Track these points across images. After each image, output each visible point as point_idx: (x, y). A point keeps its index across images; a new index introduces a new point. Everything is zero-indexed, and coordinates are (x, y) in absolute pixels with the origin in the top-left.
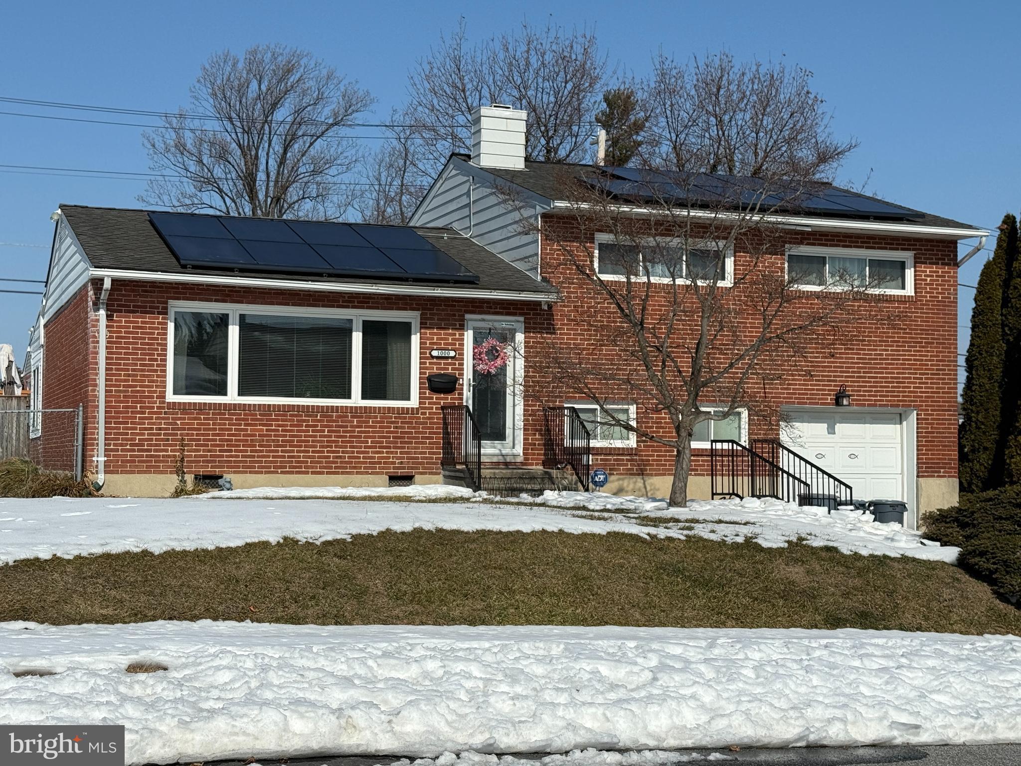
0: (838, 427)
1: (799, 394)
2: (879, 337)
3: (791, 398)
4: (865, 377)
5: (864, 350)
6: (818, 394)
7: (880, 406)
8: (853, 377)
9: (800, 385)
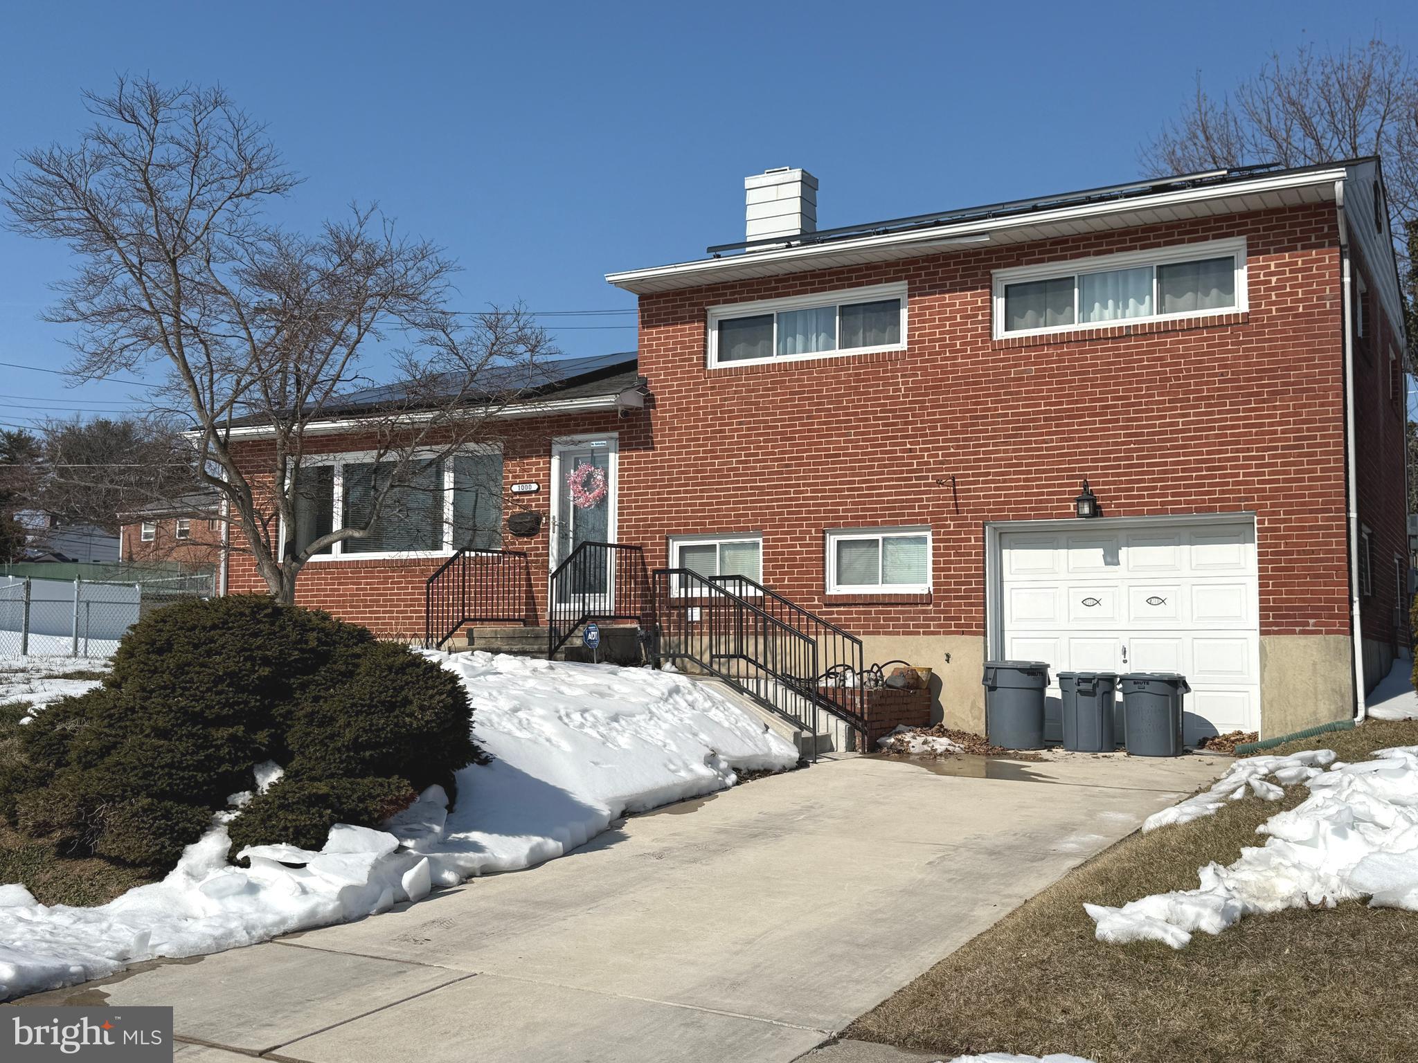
1: (1016, 503)
2: (1168, 394)
3: (1002, 510)
4: (1142, 465)
5: (1140, 419)
6: (1051, 501)
7: (1174, 511)
8: (1119, 467)
9: (1017, 488)
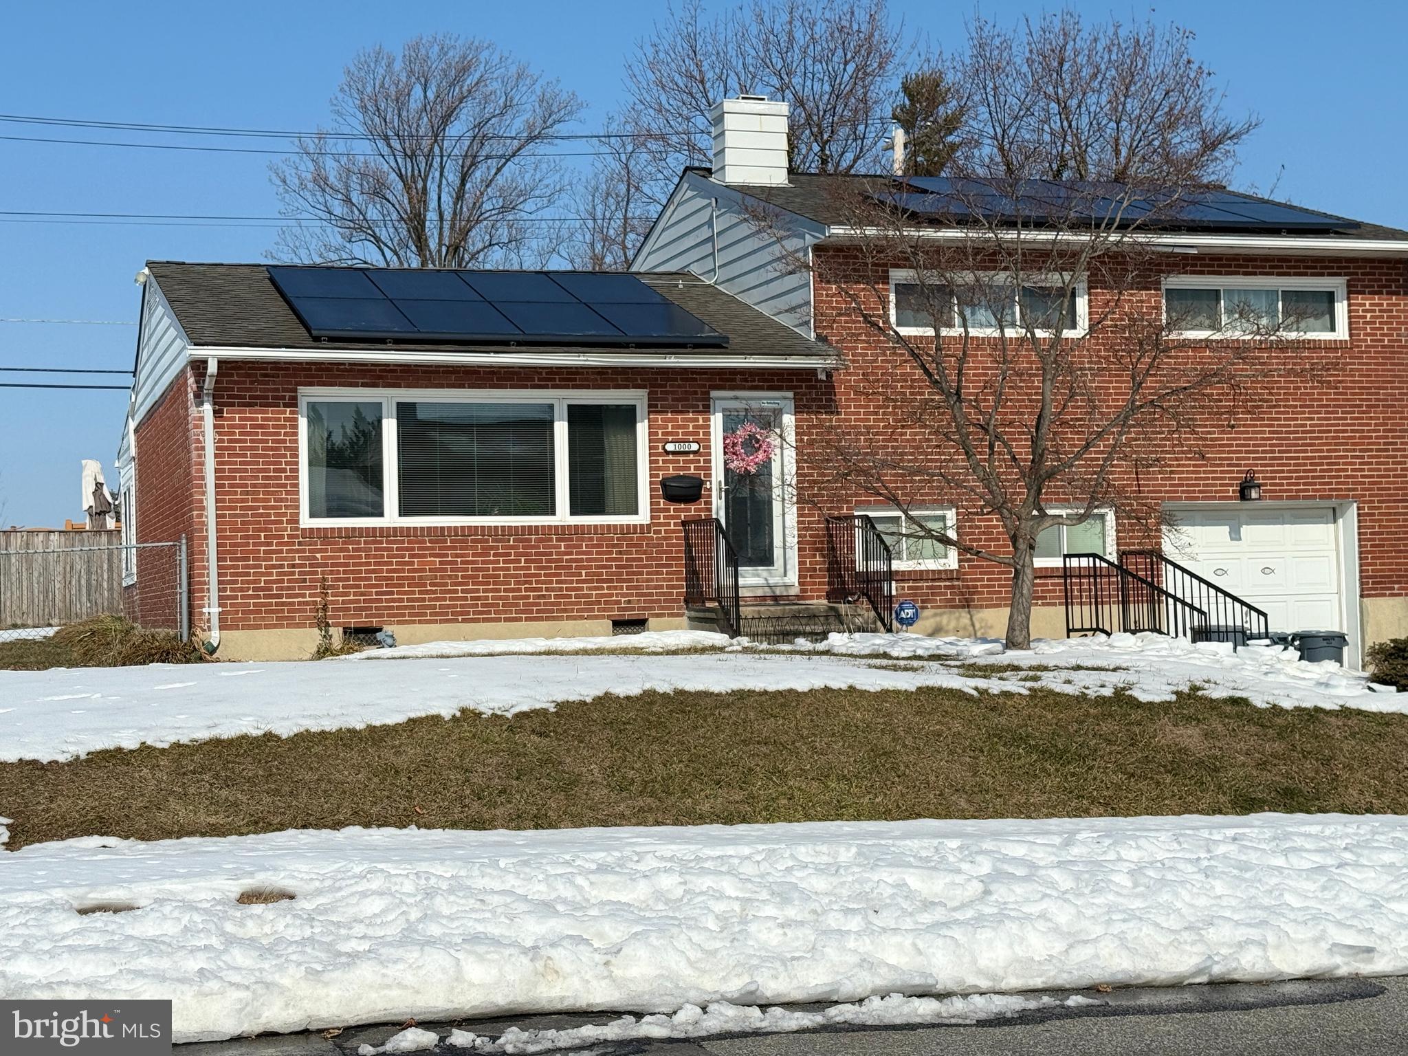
0: (1245, 530)
1: (1188, 485)
2: (1300, 400)
3: (1176, 492)
4: (1282, 458)
5: (1279, 419)
6: (1215, 485)
7: (1305, 497)
8: (1265, 458)
9: (1188, 472)
